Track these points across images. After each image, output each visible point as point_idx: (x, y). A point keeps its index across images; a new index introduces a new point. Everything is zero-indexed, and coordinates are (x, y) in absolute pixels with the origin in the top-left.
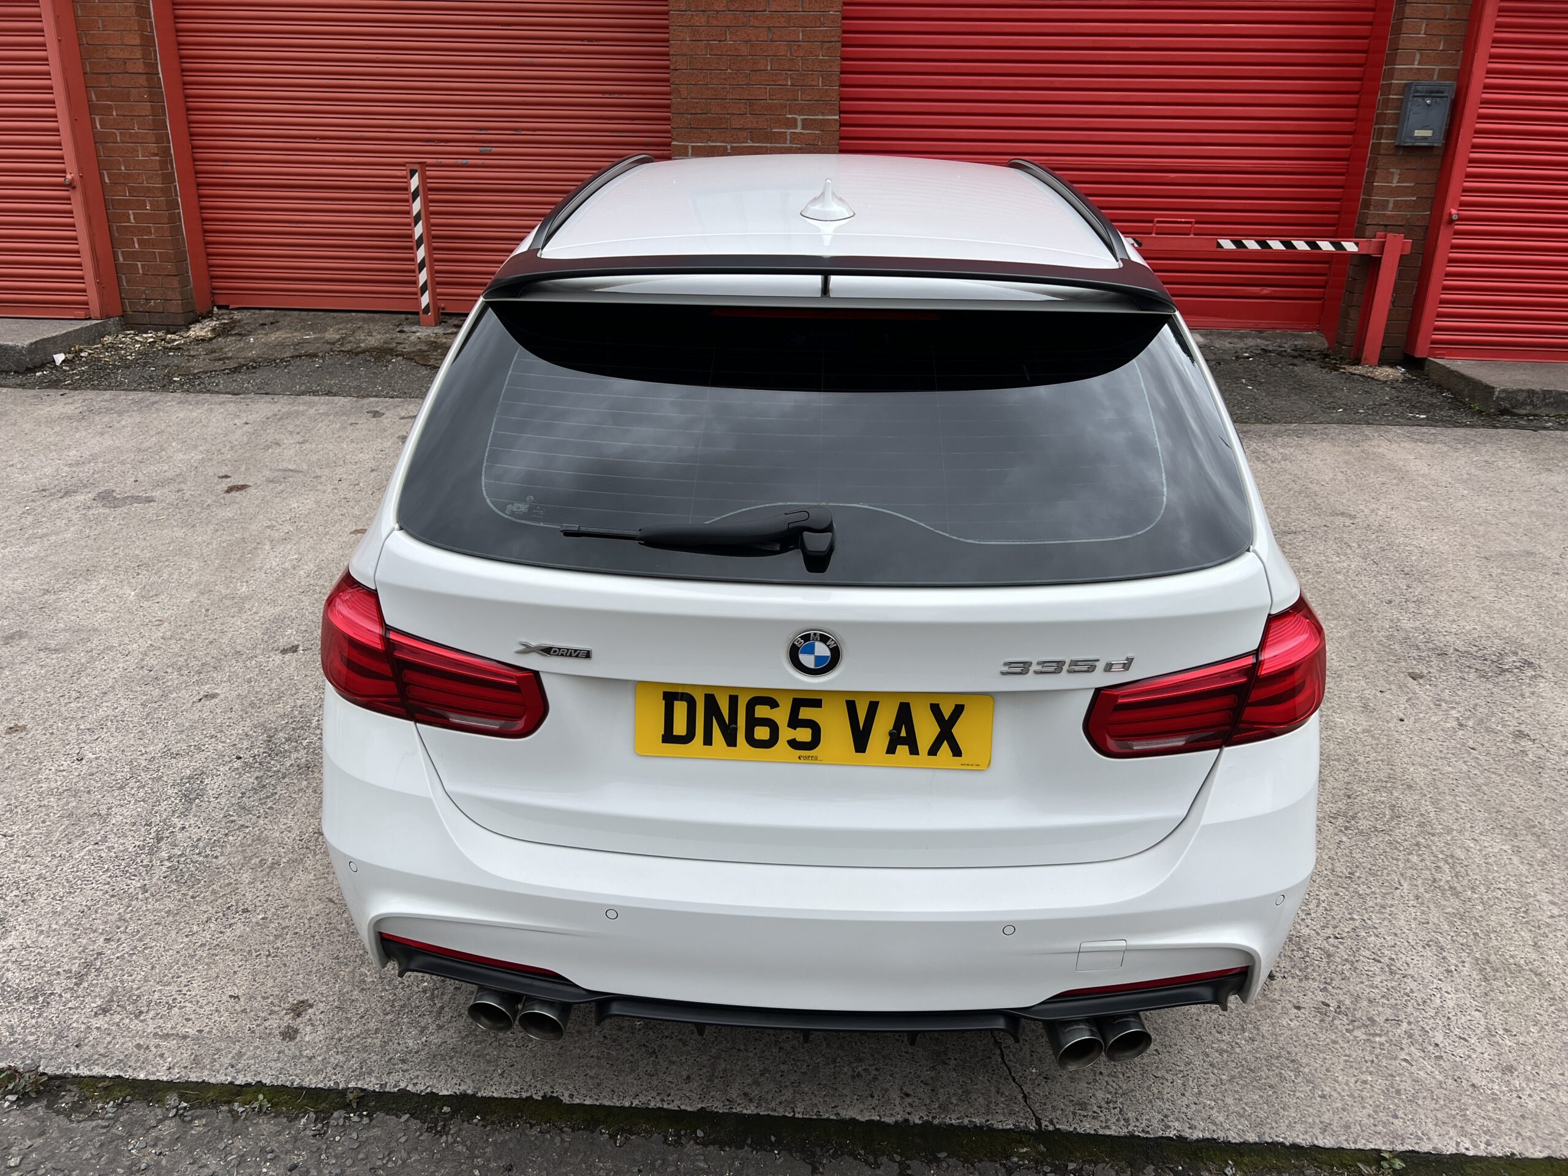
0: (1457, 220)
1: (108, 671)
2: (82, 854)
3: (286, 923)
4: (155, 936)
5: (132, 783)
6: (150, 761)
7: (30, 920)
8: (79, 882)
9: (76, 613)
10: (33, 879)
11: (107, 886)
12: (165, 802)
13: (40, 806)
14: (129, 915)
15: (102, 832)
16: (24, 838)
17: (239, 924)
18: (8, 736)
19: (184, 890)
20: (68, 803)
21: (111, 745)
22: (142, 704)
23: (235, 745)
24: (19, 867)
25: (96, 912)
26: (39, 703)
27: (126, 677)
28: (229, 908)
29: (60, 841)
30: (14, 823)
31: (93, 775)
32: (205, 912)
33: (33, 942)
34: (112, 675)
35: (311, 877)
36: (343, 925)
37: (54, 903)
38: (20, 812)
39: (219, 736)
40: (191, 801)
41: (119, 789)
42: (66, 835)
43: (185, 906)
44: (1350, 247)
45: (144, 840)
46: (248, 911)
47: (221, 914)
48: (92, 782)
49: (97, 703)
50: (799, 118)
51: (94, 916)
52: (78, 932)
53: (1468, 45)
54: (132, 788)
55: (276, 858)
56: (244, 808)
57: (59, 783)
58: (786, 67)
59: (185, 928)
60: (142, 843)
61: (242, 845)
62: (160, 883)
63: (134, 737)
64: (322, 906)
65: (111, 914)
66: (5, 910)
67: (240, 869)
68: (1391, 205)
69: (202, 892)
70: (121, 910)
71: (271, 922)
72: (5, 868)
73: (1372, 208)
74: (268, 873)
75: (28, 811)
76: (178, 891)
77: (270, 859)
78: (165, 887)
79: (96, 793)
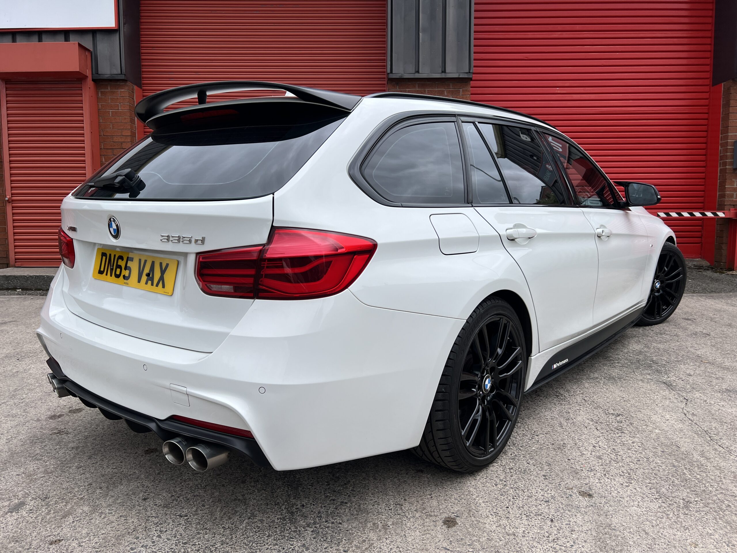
11: (276, 546)
12: (279, 490)
18: (148, 455)
35: (418, 533)
44: (721, 214)
57: (200, 481)
60: (282, 517)
68: (735, 196)
72: (194, 538)
73: (726, 197)
74: (386, 532)
75: (188, 499)
76: (331, 548)
77: (379, 523)
78: (319, 546)
79: (228, 486)
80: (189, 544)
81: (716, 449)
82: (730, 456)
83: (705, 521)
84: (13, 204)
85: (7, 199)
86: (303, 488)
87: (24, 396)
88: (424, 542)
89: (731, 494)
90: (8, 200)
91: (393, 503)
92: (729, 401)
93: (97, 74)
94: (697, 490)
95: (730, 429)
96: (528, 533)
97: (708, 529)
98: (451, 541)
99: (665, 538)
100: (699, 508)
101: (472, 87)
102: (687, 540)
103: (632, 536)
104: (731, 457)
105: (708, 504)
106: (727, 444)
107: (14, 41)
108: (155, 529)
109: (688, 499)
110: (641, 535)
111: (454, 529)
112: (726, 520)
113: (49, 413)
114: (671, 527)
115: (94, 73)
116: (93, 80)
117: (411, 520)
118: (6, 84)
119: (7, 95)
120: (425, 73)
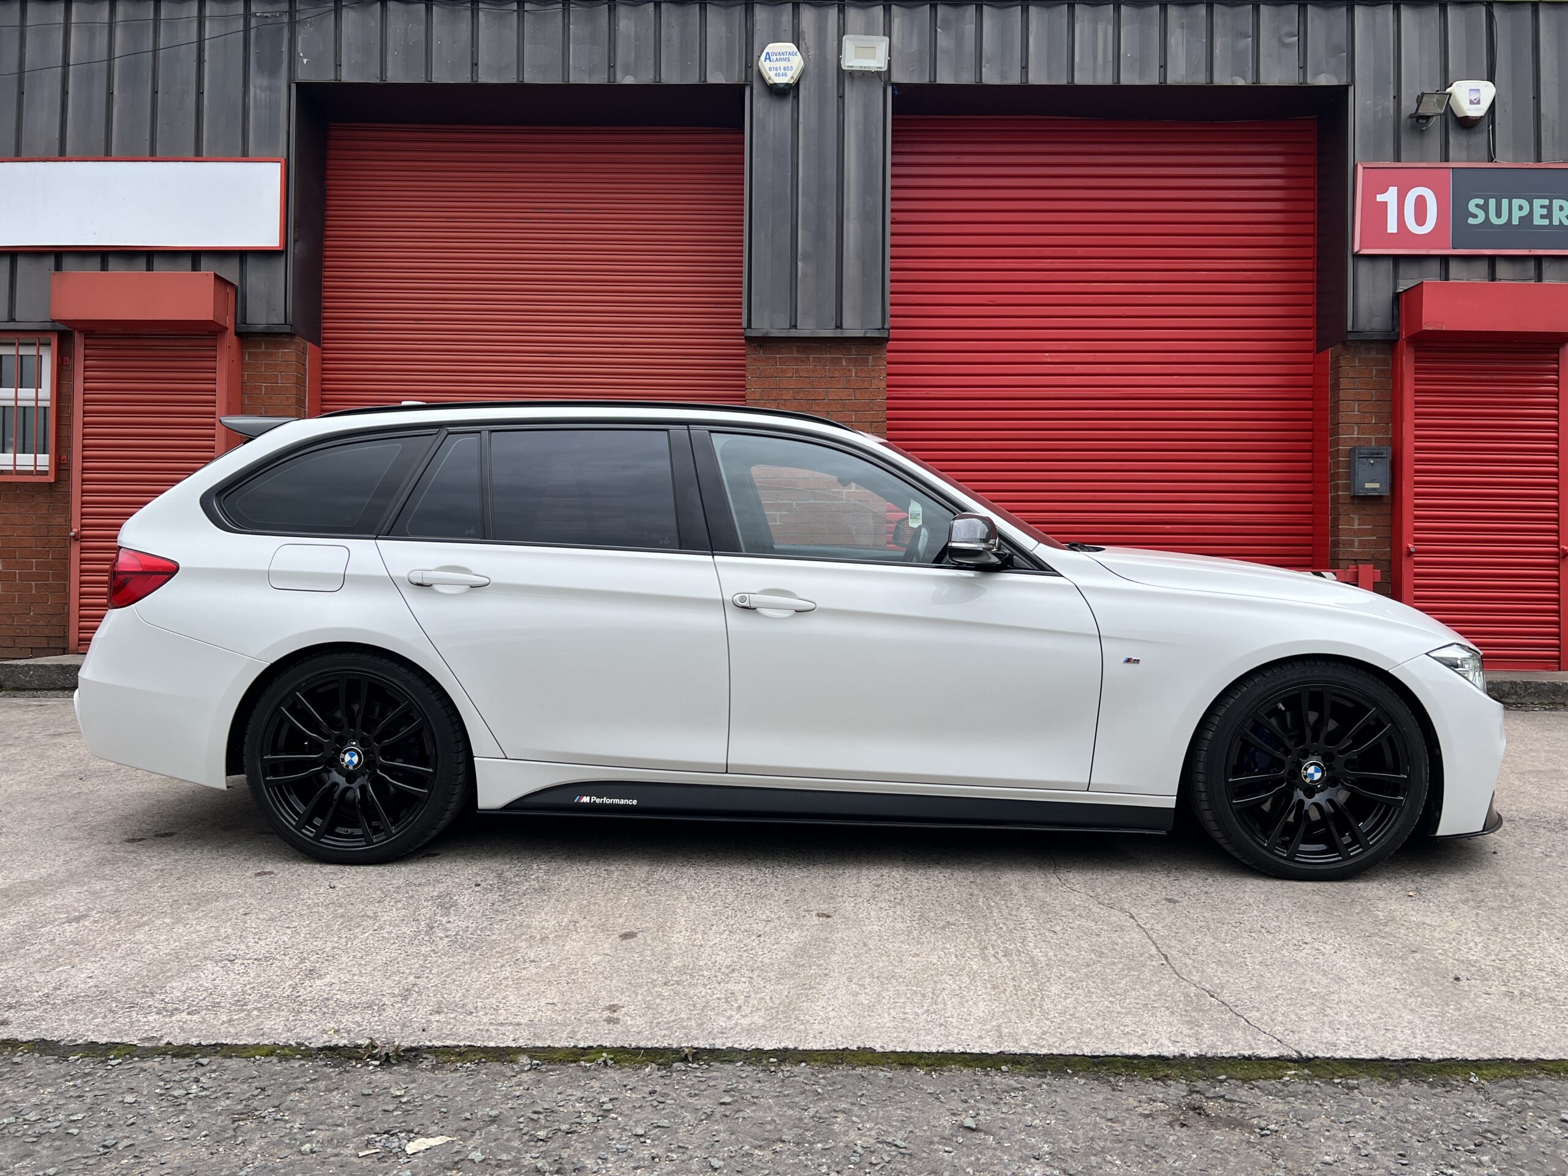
0: (1415, 553)
2: (365, 935)
4: (459, 975)
8: (372, 950)
10: (328, 949)
11: (399, 951)
12: (424, 909)
13: (311, 912)
14: (429, 965)
15: (377, 924)
16: (306, 929)
17: (532, 968)
18: (259, 877)
19: (470, 952)
20: (336, 910)
24: (312, 943)
25: (398, 963)
26: (277, 859)
28: (517, 960)
29: (341, 929)
30: (293, 920)
31: (350, 894)
32: (497, 962)
33: (350, 980)
37: (356, 960)
38: (294, 914)
39: (452, 874)
40: (448, 908)
42: (345, 927)
43: (477, 959)
44: (1329, 576)
45: (418, 928)
46: (535, 962)
47: (512, 963)
48: (352, 898)
51: (397, 966)
52: (388, 974)
53: (1395, 418)
54: (390, 901)
56: (498, 911)
57: (322, 899)
59: (483, 970)
61: (508, 929)
62: (446, 948)
63: (375, 875)
65: (413, 964)
66: (313, 965)
67: (514, 941)
68: (1356, 544)
69: (487, 952)
70: (421, 962)
72: (299, 944)
73: (1341, 546)
75: (302, 915)
76: (465, 952)
78: (452, 951)
80: (292, 949)
83: (953, 939)
84: (83, 544)
85: (72, 534)
86: (457, 908)
87: (90, 819)
88: (583, 950)
89: (1016, 919)
90: (74, 537)
93: (245, 323)
94: (975, 915)
97: (948, 944)
98: (617, 949)
101: (889, 351)
107: (104, 267)
111: (630, 940)
114: (902, 942)
115: (239, 322)
116: (236, 334)
117: (580, 934)
118: (85, 338)
119: (85, 356)
120: (807, 328)
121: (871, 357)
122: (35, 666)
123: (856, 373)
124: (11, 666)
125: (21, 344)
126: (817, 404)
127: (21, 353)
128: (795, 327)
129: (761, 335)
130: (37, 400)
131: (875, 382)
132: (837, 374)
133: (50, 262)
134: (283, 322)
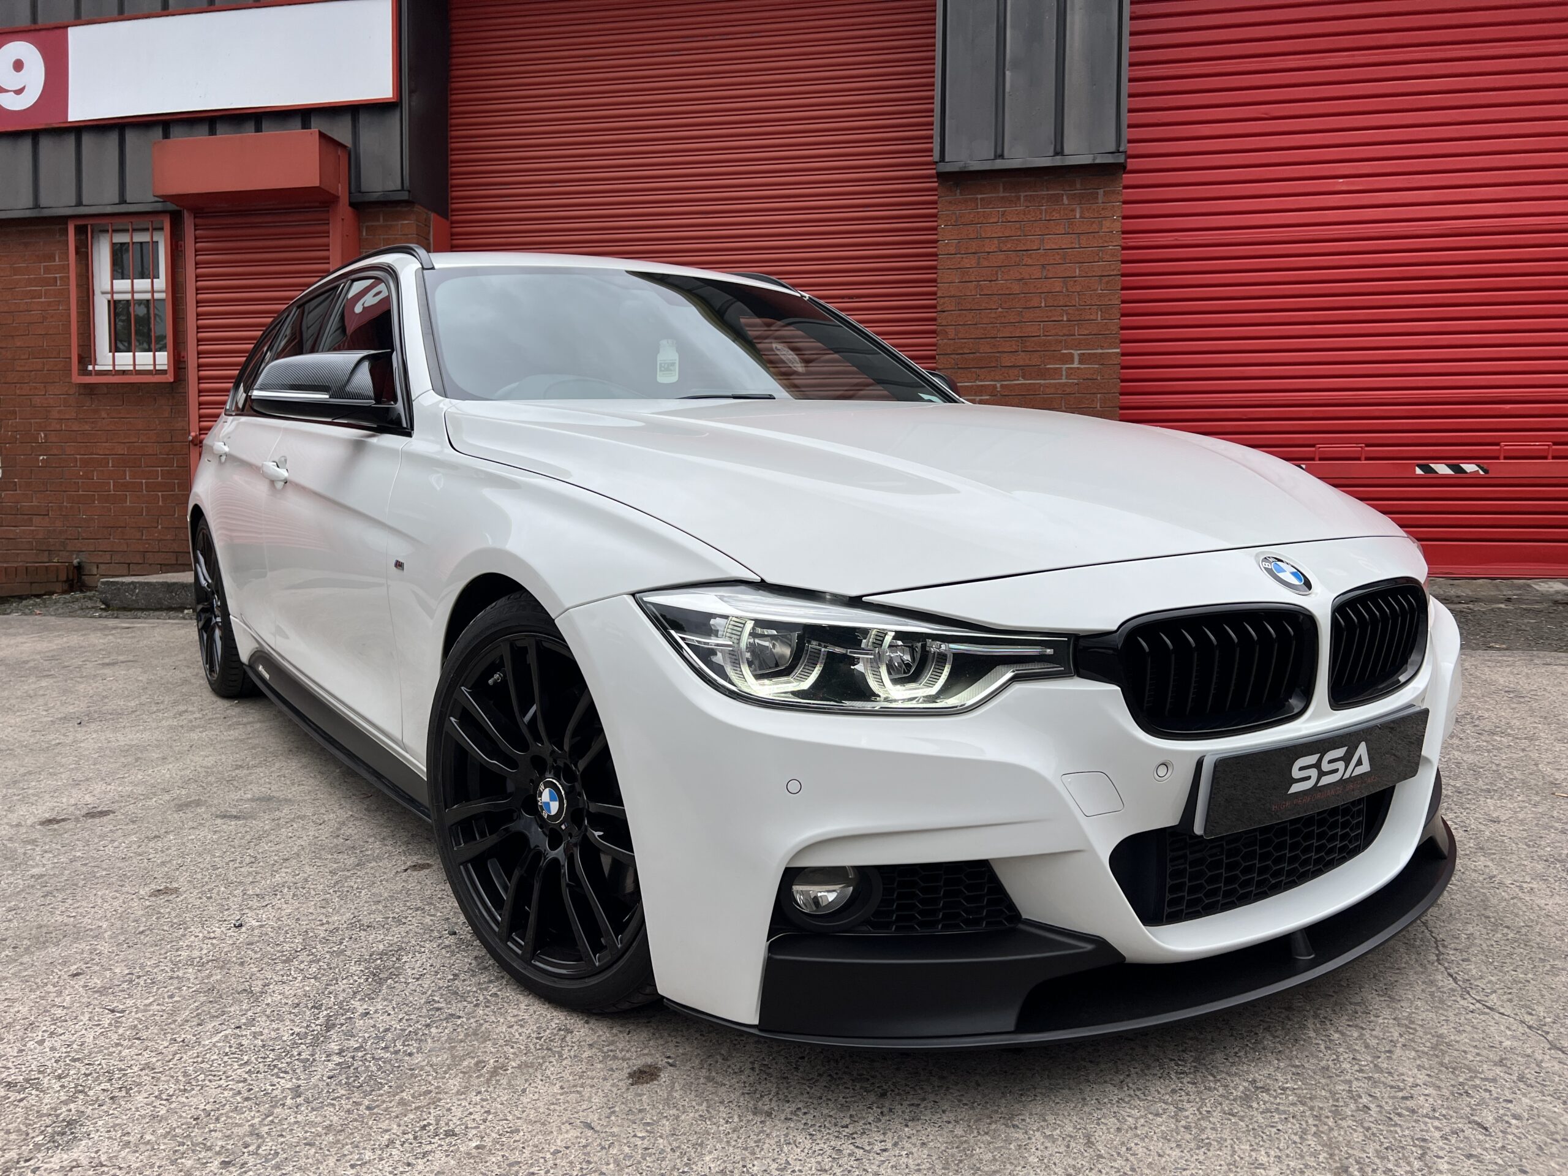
1: (294, 839)
2: (214, 1040)
3: (516, 1156)
4: (302, 1163)
5: (303, 956)
6: (331, 932)
7: (115, 1126)
8: (202, 1077)
9: (269, 786)
10: (136, 1069)
11: (241, 1085)
12: (344, 981)
13: (171, 978)
14: (266, 1129)
15: (250, 1013)
16: (140, 1015)
17: (438, 1154)
18: (153, 899)
19: (357, 1096)
20: (210, 976)
21: (283, 913)
22: (331, 872)
23: (448, 919)
24: (120, 1052)
25: (217, 1119)
26: (202, 866)
27: (315, 844)
28: (424, 1128)
29: (187, 1021)
30: (130, 996)
31: (252, 944)
32: (387, 1131)
33: (110, 1159)
34: (300, 842)
35: (556, 1089)
36: (612, 1166)
37: (158, 1102)
38: (142, 983)
39: (427, 908)
40: (381, 982)
41: (285, 962)
42: (198, 1015)
43: (355, 1120)
45: (308, 1026)
46: (455, 1135)
47: (411, 1136)
48: (249, 952)
49: (275, 869)
50: (1076, 353)
51: (212, 1126)
52: (182, 1149)
54: (302, 962)
55: (501, 1060)
56: (456, 993)
57: (204, 951)
58: (1061, 303)
59: (351, 1153)
60: (303, 1030)
61: (450, 1040)
62: (321, 1084)
63: (315, 905)
64: (573, 1133)
65: (240, 1125)
66: (83, 1109)
67: (445, 1072)
69: (384, 1102)
70: (256, 1121)
71: (490, 1153)
72: (101, 1051)
74: (488, 1081)
75: (154, 983)
76: (348, 1098)
77: (492, 1061)
78: (328, 1092)
79: (252, 965)
80: (82, 1062)
81: (1432, 983)
82: (1459, 999)
83: (1270, 1135)
85: (188, 438)
86: (396, 982)
88: (552, 1107)
89: (1392, 1083)
90: (192, 441)
91: (554, 1026)
92: (1556, 881)
94: (1306, 1065)
95: (1507, 943)
96: (805, 1113)
97: (1263, 1153)
98: (614, 1112)
99: (1132, 1158)
100: (1279, 1104)
101: (1126, 187)
102: (1184, 1170)
103: (1049, 1145)
104: (1462, 1002)
105: (1310, 1098)
106: (1474, 972)
107: (212, 133)
108: (45, 1028)
109: (1268, 1081)
110: (1073, 1144)
111: (645, 1088)
112: (1330, 1139)
113: (47, 815)
114: (1165, 1138)
115: (353, 190)
116: (351, 204)
117: (564, 1063)
118: (195, 217)
119: (196, 238)
120: (1018, 157)
121: (1101, 192)
122: (141, 584)
123: (1082, 212)
124: (117, 583)
125: (134, 230)
126: (1030, 256)
127: (135, 240)
128: (1002, 156)
129: (957, 169)
130: (153, 292)
131: (1107, 224)
132: (1056, 216)
133: (158, 133)
134: (399, 188)
